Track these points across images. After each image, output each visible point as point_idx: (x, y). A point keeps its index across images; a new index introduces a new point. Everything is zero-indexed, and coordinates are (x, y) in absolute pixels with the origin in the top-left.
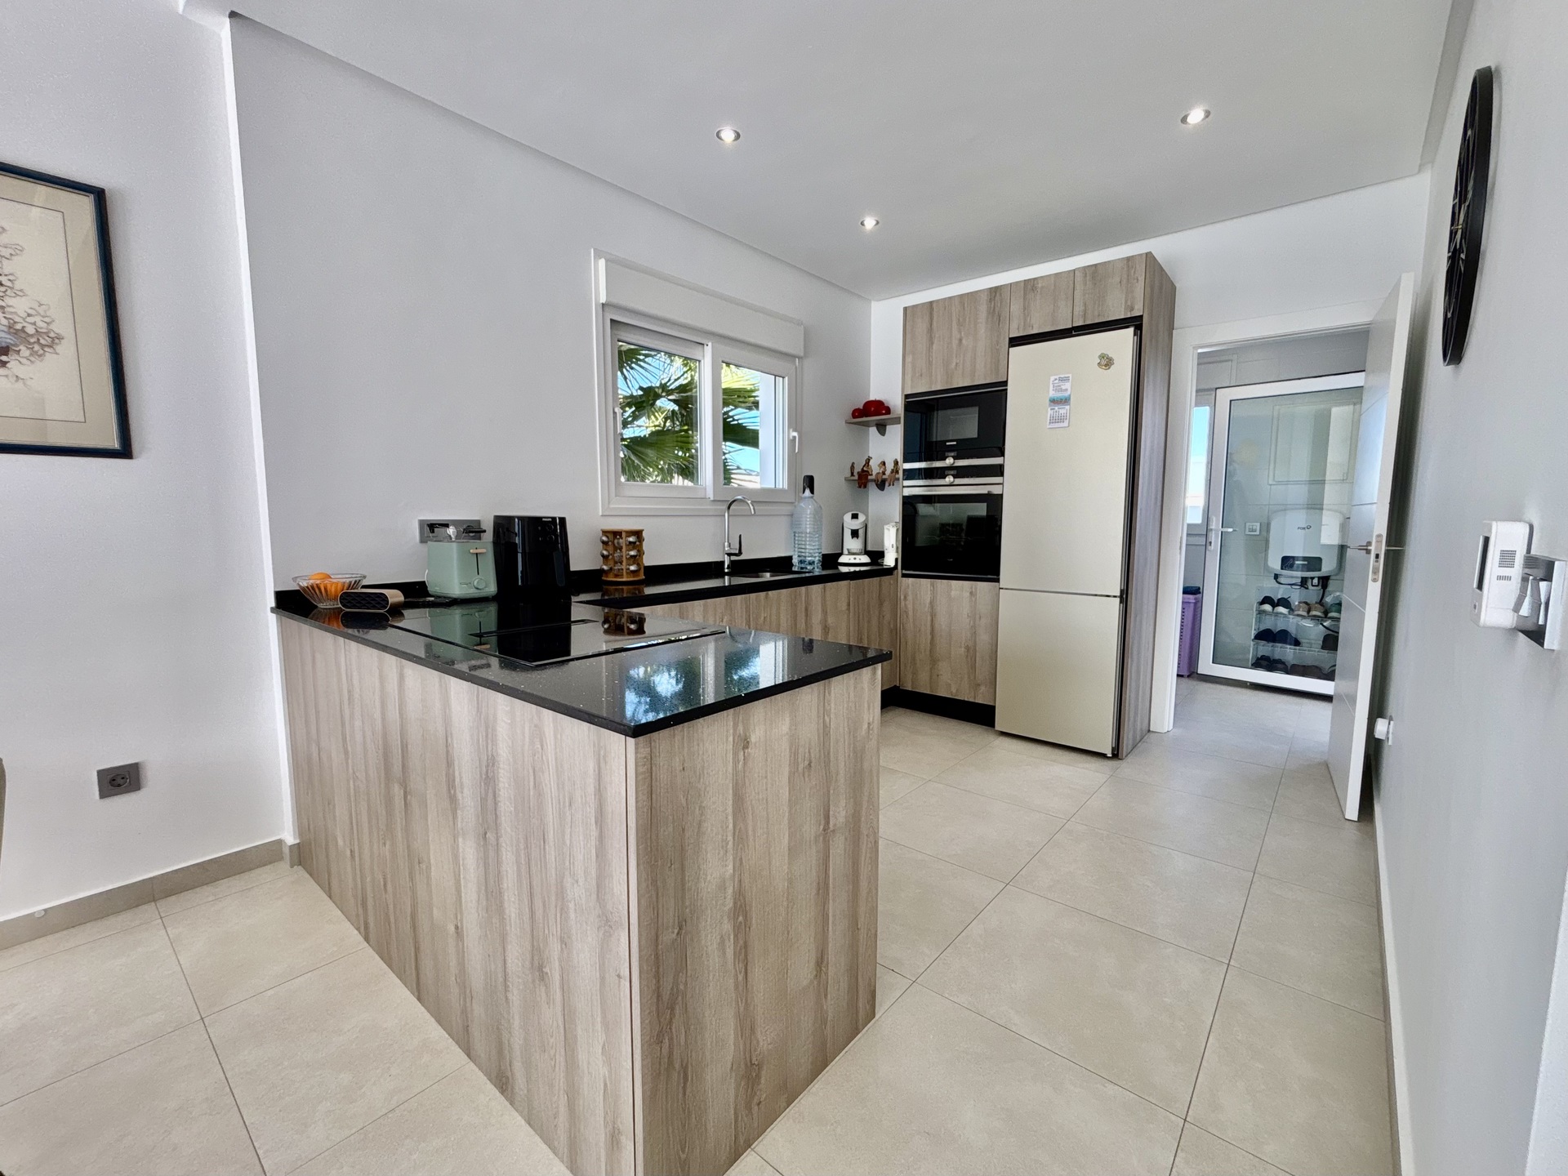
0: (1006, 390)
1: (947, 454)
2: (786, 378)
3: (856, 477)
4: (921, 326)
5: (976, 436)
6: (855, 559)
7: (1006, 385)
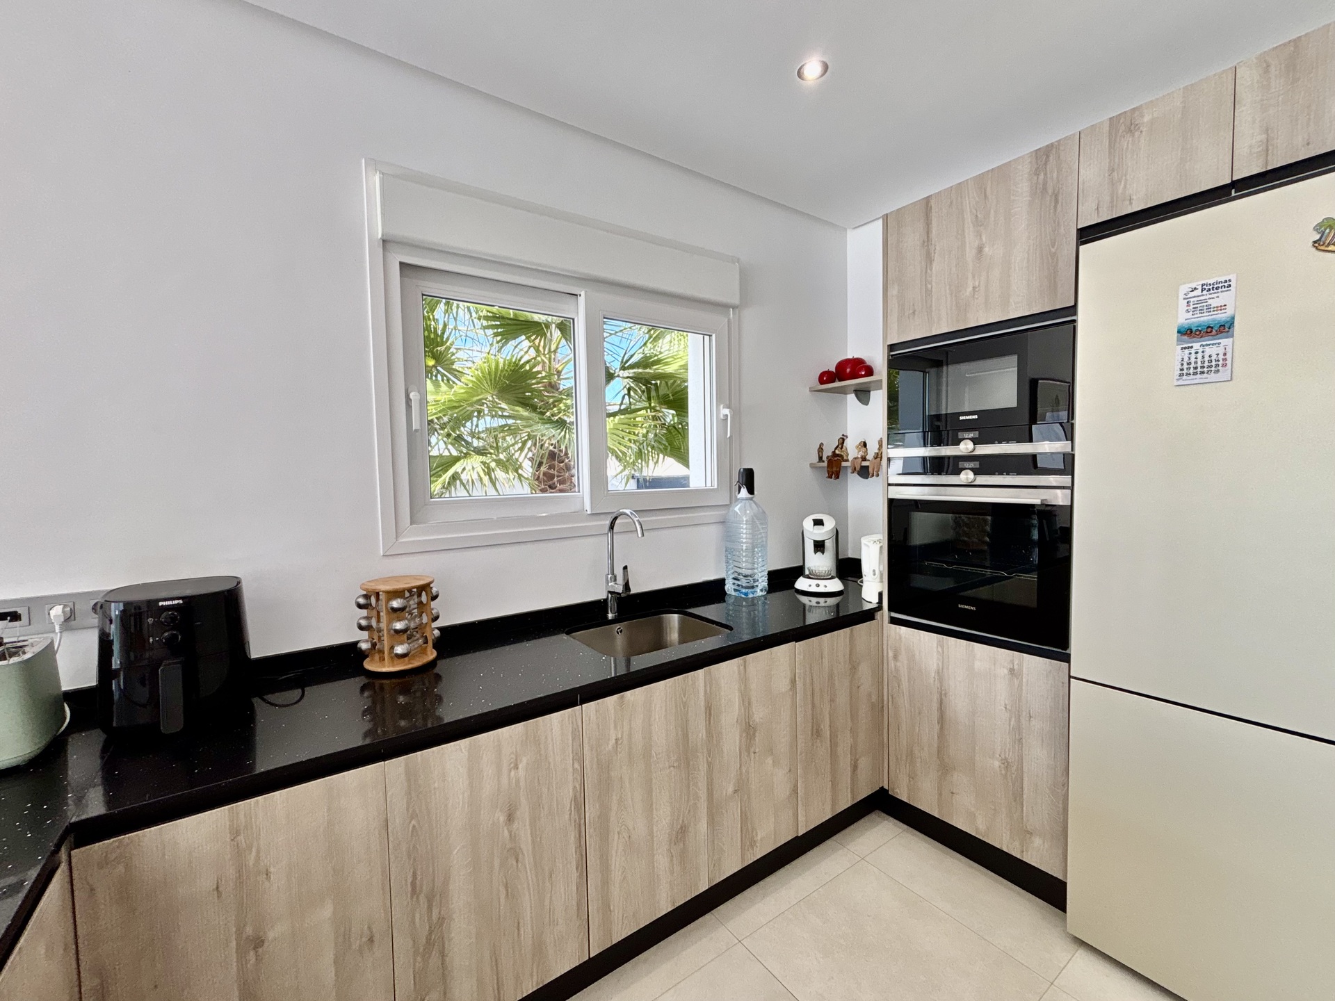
0: (1074, 321)
1: (961, 435)
2: (714, 336)
3: (825, 464)
4: (912, 238)
5: (1015, 405)
6: (818, 585)
7: (1075, 313)
